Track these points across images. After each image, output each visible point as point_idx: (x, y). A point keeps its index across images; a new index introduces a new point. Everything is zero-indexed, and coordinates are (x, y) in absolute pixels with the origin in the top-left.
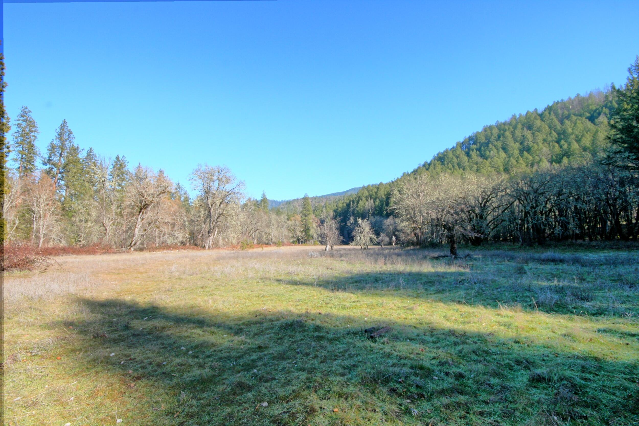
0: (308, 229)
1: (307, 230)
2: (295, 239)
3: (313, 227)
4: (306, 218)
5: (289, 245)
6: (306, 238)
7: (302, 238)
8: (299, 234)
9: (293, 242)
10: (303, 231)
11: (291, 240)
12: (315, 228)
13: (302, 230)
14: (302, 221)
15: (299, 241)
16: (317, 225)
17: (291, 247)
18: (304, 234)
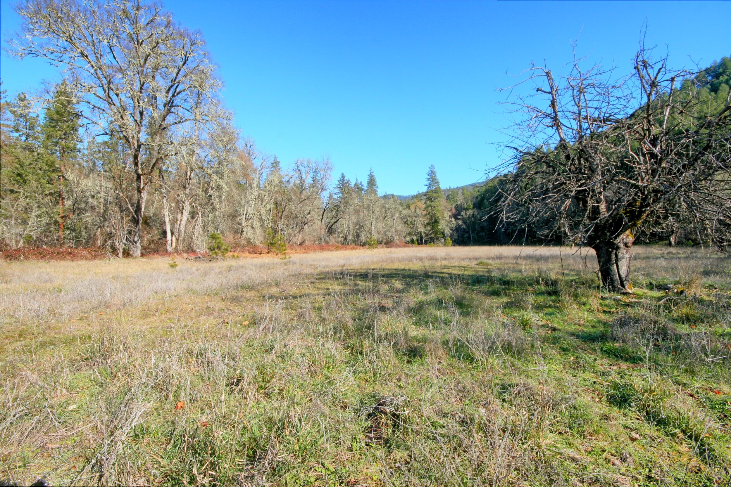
0: (436, 222)
1: (434, 222)
2: (415, 238)
3: (443, 217)
4: (433, 204)
5: (404, 246)
6: (432, 235)
7: (427, 235)
8: (421, 229)
9: (412, 242)
10: (428, 224)
11: (408, 238)
12: (447, 218)
13: (426, 222)
14: (426, 208)
15: (421, 241)
16: (450, 214)
17: (406, 249)
18: (429, 228)
